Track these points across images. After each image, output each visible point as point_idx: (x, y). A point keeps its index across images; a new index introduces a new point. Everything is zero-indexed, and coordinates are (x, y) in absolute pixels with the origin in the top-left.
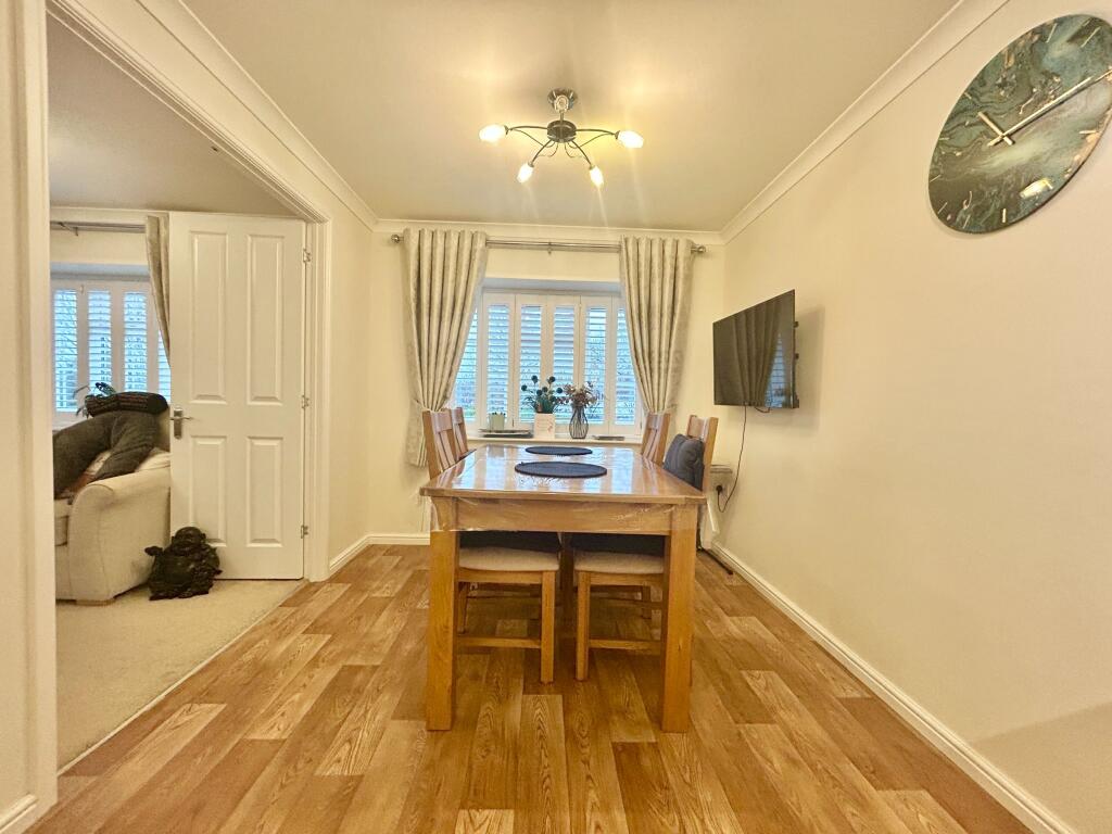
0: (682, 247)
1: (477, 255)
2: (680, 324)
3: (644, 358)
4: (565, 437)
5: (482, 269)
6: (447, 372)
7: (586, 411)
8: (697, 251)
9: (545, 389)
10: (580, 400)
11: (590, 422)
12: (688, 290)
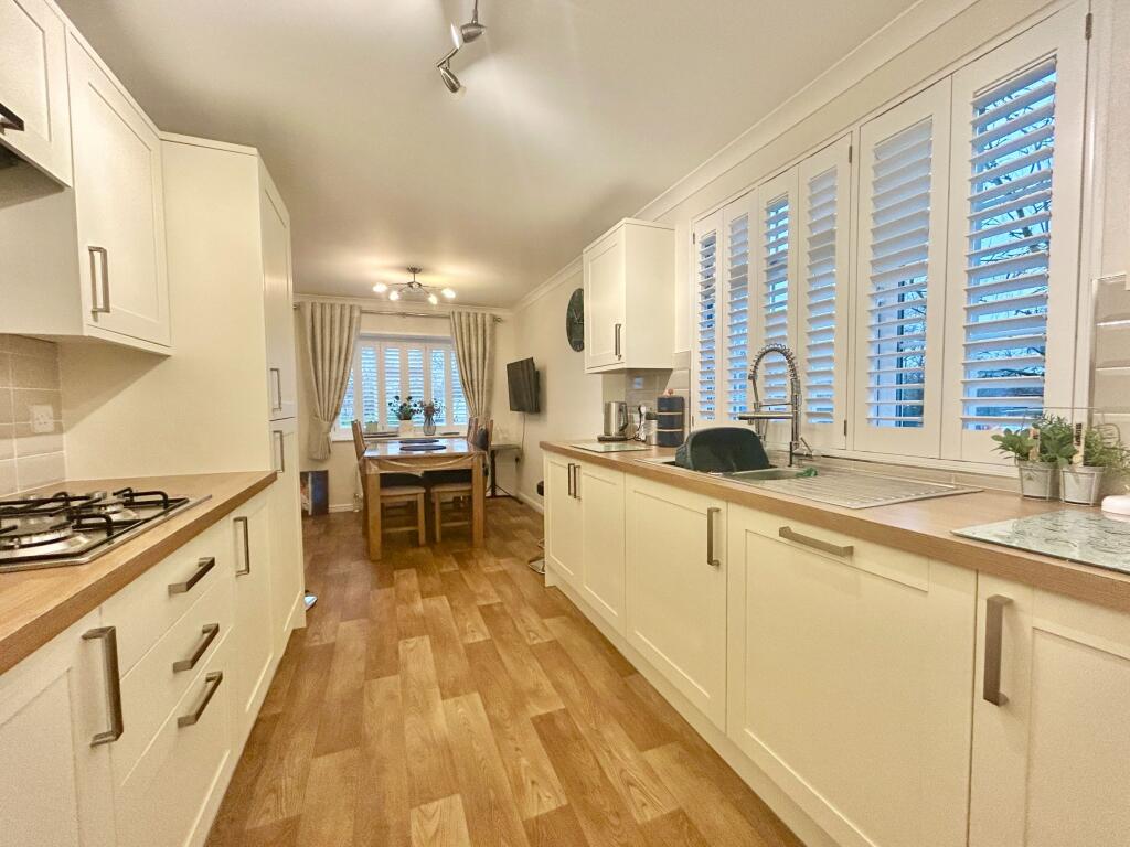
0: (487, 317)
1: (355, 320)
2: (489, 365)
3: (468, 385)
4: (421, 435)
5: (358, 329)
6: (337, 397)
7: (434, 417)
8: (496, 320)
9: (405, 404)
10: (430, 411)
11: (437, 424)
12: (493, 343)
